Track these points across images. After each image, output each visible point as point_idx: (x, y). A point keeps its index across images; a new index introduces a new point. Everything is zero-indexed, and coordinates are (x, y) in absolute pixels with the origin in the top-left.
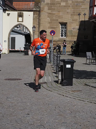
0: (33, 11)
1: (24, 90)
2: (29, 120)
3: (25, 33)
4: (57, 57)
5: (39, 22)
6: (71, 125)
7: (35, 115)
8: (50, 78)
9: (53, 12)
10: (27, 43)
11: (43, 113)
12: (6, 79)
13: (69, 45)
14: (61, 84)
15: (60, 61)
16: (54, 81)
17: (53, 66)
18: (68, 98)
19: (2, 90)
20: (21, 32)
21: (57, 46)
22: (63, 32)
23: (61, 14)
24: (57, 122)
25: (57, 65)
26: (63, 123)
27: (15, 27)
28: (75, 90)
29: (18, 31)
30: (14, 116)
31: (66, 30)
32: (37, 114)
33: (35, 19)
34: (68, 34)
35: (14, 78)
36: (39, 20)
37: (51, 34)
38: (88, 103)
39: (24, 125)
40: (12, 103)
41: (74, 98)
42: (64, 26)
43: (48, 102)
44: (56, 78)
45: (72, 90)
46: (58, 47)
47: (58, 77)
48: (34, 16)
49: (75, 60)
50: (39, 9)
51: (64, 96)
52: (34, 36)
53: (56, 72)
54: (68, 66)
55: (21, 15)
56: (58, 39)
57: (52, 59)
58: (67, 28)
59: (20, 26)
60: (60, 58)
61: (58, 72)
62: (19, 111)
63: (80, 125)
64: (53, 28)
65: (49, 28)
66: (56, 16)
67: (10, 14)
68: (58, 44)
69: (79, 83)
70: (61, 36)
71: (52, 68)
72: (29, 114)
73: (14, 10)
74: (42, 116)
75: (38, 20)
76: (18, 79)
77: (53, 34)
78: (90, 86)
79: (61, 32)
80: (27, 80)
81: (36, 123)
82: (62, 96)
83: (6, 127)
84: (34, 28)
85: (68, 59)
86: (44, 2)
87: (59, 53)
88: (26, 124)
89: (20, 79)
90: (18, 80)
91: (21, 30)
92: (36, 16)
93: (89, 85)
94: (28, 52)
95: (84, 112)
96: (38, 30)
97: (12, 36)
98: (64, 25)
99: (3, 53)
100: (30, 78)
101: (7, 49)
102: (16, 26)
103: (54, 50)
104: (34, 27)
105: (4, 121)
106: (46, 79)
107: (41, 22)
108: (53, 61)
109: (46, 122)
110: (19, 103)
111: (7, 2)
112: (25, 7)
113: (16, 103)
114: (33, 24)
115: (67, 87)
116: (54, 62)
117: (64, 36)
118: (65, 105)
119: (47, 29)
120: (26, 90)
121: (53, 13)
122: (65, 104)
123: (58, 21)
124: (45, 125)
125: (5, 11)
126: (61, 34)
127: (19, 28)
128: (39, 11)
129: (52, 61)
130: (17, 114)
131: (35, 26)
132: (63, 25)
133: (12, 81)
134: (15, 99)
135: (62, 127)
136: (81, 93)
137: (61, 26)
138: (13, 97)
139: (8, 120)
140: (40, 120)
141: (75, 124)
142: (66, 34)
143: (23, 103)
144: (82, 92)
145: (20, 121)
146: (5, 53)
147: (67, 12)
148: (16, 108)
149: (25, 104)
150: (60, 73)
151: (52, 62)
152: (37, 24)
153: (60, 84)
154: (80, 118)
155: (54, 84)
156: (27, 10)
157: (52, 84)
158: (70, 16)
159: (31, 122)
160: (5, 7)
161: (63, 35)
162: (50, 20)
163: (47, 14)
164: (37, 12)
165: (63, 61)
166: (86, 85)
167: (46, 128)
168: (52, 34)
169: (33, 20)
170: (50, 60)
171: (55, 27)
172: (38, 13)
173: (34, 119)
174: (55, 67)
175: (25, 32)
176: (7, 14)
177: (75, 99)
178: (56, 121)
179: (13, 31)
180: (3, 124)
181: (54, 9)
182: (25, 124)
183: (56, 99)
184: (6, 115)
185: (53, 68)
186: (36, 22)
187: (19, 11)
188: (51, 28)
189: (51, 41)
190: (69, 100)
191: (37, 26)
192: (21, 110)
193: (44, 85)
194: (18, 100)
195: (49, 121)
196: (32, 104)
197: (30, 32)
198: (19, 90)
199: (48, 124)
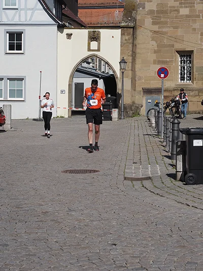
0: (121, 28)
1: (105, 194)
2: (116, 258)
3: (103, 74)
4: (173, 123)
5: (133, 50)
7: (128, 247)
8: (158, 170)
9: (164, 30)
10: (109, 96)
11: (144, 242)
12: (66, 171)
13: (198, 97)
14: (182, 182)
15: (181, 131)
16: (167, 175)
17: (164, 144)
18: (198, 211)
19: (58, 195)
20: (96, 72)
21: (171, 101)
22: (186, 71)
23: (180, 32)
24: (175, 262)
25: (173, 141)
26: (188, 263)
27: (84, 62)
29: (90, 70)
30: (84, 247)
31: (190, 67)
32: (134, 244)
33: (124, 44)
34: (196, 73)
35: (82, 169)
36: (134, 45)
37: (160, 76)
39: (106, 267)
40: (80, 221)
43: (157, 218)
44: (170, 168)
46: (175, 102)
47: (176, 166)
48: (124, 39)
50: (132, 24)
51: (188, 205)
52: (123, 81)
53: (170, 155)
54: (197, 143)
55: (94, 37)
56: (175, 86)
57: (163, 127)
58: (193, 61)
59: (93, 60)
60: (178, 126)
61: (175, 156)
62: (94, 237)
64: (163, 62)
65: (155, 63)
66: (171, 38)
67: (71, 34)
68: (173, 96)
70: (181, 80)
71: (163, 148)
72: (115, 245)
73: (81, 25)
74: (143, 249)
75: (131, 46)
76: (91, 171)
79: (181, 70)
80: (109, 173)
81: (131, 263)
82: (186, 207)
84: (122, 65)
85: (197, 128)
86: (144, 8)
87: (176, 115)
88: (110, 265)
89: (95, 171)
90: (90, 173)
91: (95, 68)
92: (127, 38)
94: (110, 113)
96: (132, 68)
97: (76, 80)
98: (187, 56)
99: (58, 117)
100: (117, 168)
101: (67, 108)
102: (85, 60)
103: (166, 108)
104: (123, 61)
105: (64, 258)
106: (150, 170)
107: (138, 51)
108: (165, 132)
109: (151, 262)
110: (92, 221)
111: (67, 11)
112: (104, 20)
113: (88, 221)
114: (122, 53)
115: (195, 186)
116: (166, 134)
117: (188, 78)
118: (191, 225)
119: (151, 65)
120: (107, 194)
121: (162, 32)
122: (193, 222)
123: (173, 47)
124: (150, 267)
125: (61, 28)
126: (181, 74)
127: (90, 63)
128: (133, 28)
129: (163, 132)
130: (91, 245)
131: (125, 58)
132: (184, 56)
133: (78, 175)
134: (85, 212)
137: (181, 59)
138: (82, 208)
139: (72, 256)
140: (140, 257)
142: (190, 74)
143: (103, 222)
145: (96, 259)
146: (63, 117)
147: (194, 28)
148: (87, 232)
149: (107, 223)
150: (180, 157)
151: (163, 135)
152: (129, 54)
153: (181, 180)
156: (108, 25)
157: (163, 181)
158: (200, 37)
159: (120, 261)
160: (62, 20)
161: (186, 77)
162: (157, 45)
163: (150, 34)
164: (130, 29)
165: (187, 132)
168: (162, 75)
169: (121, 46)
170: (158, 129)
171: (168, 60)
172: (132, 33)
173: (126, 254)
174: (169, 146)
175: (103, 72)
176: (67, 34)
178: (173, 260)
179: (79, 70)
180: (62, 266)
181: (166, 23)
182: (107, 265)
183: (171, 213)
184: (66, 246)
185: (163, 146)
186: (128, 50)
187: (90, 27)
188: (159, 62)
189: (158, 91)
190: (200, 215)
191: (129, 59)
192: (99, 236)
193: (147, 183)
194: (91, 214)
195: (159, 259)
196: (122, 223)
197: (114, 72)
198: (93, 194)
199: (156, 264)
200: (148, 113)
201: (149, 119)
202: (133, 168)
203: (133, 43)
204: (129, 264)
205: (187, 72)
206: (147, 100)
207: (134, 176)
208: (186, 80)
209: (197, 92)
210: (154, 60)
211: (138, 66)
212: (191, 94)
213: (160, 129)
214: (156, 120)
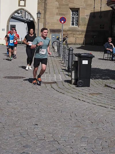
1: (29, 92)
2: (38, 133)
4: (69, 50)
5: (45, 6)
6: (94, 141)
7: (45, 126)
8: (61, 77)
11: (55, 123)
12: (6, 77)
13: (81, 35)
15: (75, 55)
17: (63, 62)
18: (86, 103)
20: (23, 19)
24: (74, 137)
25: (69, 61)
26: (83, 137)
27: (16, 13)
28: (94, 93)
29: (20, 18)
30: (18, 126)
31: (78, 18)
32: (49, 125)
33: (40, 3)
34: (80, 21)
35: (15, 76)
36: (45, 4)
37: (61, 22)
38: (112, 110)
40: (15, 109)
41: (93, 103)
42: (76, 13)
43: (61, 108)
44: (67, 76)
45: (90, 93)
47: (71, 76)
49: (93, 55)
51: (80, 100)
52: (38, 24)
53: (67, 69)
54: (85, 62)
56: (68, 28)
57: (62, 52)
58: (79, 14)
60: (72, 52)
62: (24, 120)
63: (106, 142)
69: (97, 84)
70: (72, 25)
72: (37, 125)
74: (54, 128)
75: (43, 4)
76: (20, 77)
77: (63, 21)
78: (112, 88)
79: (72, 19)
81: (47, 137)
82: (78, 101)
83: (9, 143)
84: (39, 15)
85: (85, 54)
89: (23, 77)
91: (22, 17)
93: (110, 87)
95: (108, 122)
96: (44, 17)
97: (12, 23)
98: (76, 11)
102: (16, 12)
104: (39, 13)
105: (5, 134)
106: (55, 77)
107: (47, 7)
108: (63, 55)
109: (60, 136)
110: (22, 109)
113: (20, 109)
114: (38, 8)
115: (83, 88)
118: (82, 112)
119: (55, 16)
120: (31, 92)
123: (68, 6)
124: (59, 140)
126: (72, 22)
127: (20, 13)
130: (22, 125)
131: (40, 11)
132: (74, 11)
133: (13, 79)
134: (18, 103)
135: (82, 144)
136: (102, 97)
137: (72, 12)
138: (15, 101)
139: (11, 132)
140: (52, 133)
141: (98, 140)
142: (77, 22)
143: (29, 110)
144: (103, 95)
145: (26, 134)
146: (3, 45)
148: (19, 116)
149: (31, 110)
151: (62, 56)
152: (43, 9)
153: (74, 84)
154: (104, 131)
155: (67, 84)
157: (64, 85)
158: (83, 0)
159: (40, 135)
161: (75, 23)
162: (59, 4)
165: (79, 55)
166: (106, 86)
167: (62, 145)
169: (38, 4)
171: (65, 13)
173: (44, 131)
174: (66, 63)
175: (27, 19)
177: (95, 104)
178: (73, 135)
179: (13, 18)
180: (4, 139)
182: (32, 139)
183: (70, 105)
184: (7, 125)
186: (42, 6)
188: (60, 14)
189: (59, 31)
190: (87, 106)
191: (42, 12)
192: (27, 119)
193: (54, 85)
194: (22, 105)
195: (64, 134)
196: (40, 111)
197: (33, 19)
198: (22, 92)
199: (63, 138)
200: (53, 44)
201: (53, 47)
202: (46, 76)
203: (45, 3)
204: (46, 138)
205: (76, 21)
206: (52, 36)
207: (46, 81)
208: (75, 25)
209: (81, 32)
210: (57, 13)
211: (47, 16)
212: (78, 33)
213: (60, 53)
214: (57, 48)
